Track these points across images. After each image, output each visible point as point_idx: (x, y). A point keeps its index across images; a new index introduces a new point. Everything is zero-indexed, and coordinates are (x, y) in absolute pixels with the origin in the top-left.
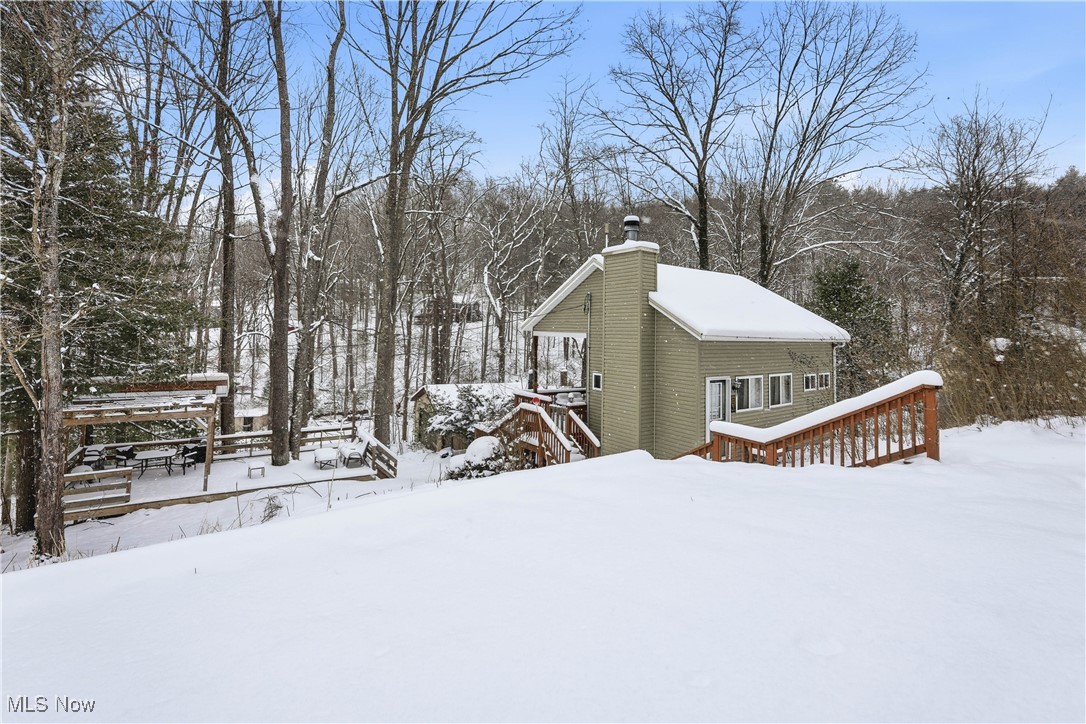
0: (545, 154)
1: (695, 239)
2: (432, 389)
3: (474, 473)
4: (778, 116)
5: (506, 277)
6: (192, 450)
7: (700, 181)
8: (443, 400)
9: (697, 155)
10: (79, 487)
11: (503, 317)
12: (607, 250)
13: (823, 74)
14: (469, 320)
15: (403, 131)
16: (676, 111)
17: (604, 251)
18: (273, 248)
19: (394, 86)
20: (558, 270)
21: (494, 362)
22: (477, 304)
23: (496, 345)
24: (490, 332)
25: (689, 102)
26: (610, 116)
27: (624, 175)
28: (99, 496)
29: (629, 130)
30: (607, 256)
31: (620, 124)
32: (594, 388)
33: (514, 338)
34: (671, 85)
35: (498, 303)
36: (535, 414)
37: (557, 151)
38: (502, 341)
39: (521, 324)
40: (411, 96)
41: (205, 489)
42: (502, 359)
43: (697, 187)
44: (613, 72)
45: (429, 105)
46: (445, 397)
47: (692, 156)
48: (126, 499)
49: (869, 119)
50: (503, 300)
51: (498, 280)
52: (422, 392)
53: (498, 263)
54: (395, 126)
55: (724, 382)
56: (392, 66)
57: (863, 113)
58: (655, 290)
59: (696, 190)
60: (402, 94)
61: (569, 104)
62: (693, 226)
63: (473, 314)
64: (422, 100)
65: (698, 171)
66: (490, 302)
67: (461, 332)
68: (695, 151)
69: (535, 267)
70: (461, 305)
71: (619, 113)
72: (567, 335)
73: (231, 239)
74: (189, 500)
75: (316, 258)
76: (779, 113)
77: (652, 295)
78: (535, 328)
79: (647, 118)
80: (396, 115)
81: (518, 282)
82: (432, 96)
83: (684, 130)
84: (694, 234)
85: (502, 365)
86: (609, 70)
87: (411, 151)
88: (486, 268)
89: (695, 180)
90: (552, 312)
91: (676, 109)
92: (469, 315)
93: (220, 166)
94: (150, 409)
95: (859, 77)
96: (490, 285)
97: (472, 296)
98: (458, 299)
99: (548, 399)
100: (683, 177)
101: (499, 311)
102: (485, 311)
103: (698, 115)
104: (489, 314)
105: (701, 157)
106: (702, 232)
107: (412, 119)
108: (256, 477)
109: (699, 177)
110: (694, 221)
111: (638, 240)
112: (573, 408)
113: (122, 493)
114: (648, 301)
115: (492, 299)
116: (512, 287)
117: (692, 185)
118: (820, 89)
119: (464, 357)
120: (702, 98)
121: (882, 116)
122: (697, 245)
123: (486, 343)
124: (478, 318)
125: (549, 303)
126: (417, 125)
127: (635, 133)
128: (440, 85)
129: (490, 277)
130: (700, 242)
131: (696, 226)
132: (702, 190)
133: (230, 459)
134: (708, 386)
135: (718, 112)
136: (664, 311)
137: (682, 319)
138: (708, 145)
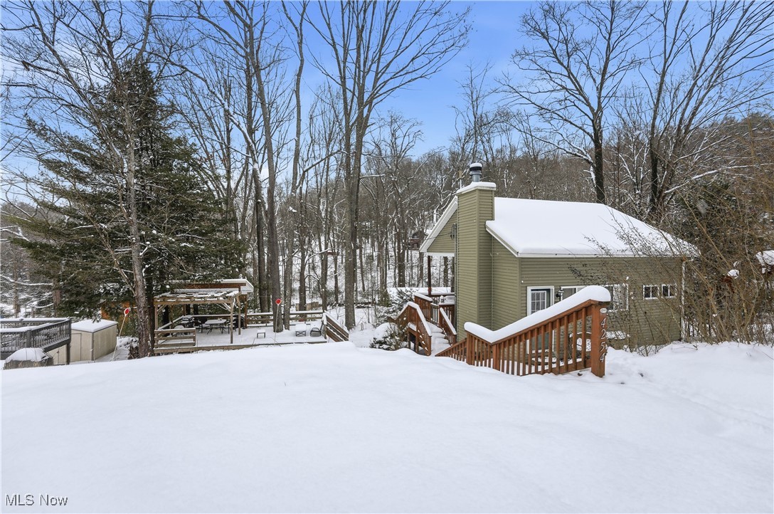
1: (593, 176)
3: (377, 346)
4: (665, 62)
7: (595, 129)
9: (592, 109)
10: (179, 336)
16: (571, 76)
17: (458, 191)
26: (517, 89)
28: (179, 342)
30: (459, 196)
31: (526, 95)
34: (565, 51)
36: (415, 310)
41: (232, 342)
43: (593, 134)
47: (586, 109)
48: (194, 344)
55: (548, 290)
58: (492, 219)
59: (592, 137)
62: (592, 169)
65: (593, 121)
72: (445, 255)
74: (223, 348)
75: (294, 211)
77: (489, 223)
78: (429, 250)
84: (592, 173)
89: (591, 130)
94: (201, 298)
106: (598, 171)
108: (261, 338)
109: (594, 126)
111: (480, 181)
112: (443, 306)
113: (191, 341)
114: (485, 228)
117: (588, 133)
122: (594, 182)
125: (433, 232)
130: (596, 179)
131: (594, 167)
132: (596, 136)
133: (254, 327)
134: (529, 293)
135: (611, 69)
136: (496, 235)
137: (506, 241)
138: (602, 99)
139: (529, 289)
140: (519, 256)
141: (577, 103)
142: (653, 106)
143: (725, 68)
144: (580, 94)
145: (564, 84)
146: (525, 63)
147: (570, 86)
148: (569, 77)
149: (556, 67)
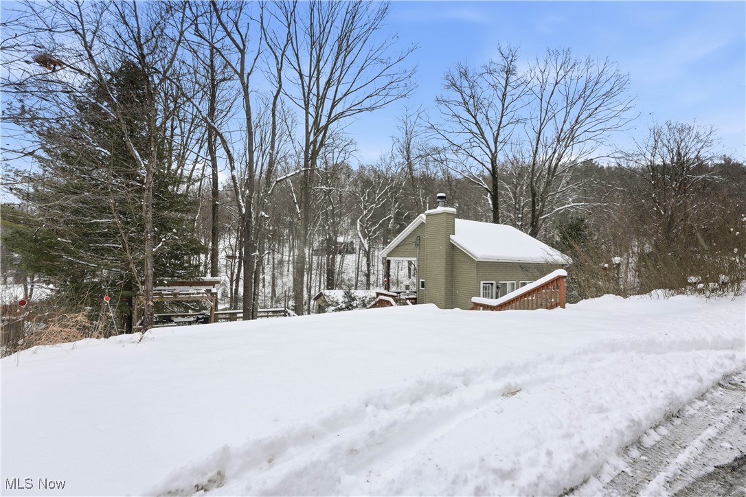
0: (395, 151)
1: (490, 202)
2: (327, 292)
4: (541, 126)
5: (371, 226)
6: (202, 319)
7: (493, 166)
8: (333, 298)
9: (491, 152)
11: (369, 249)
12: (427, 212)
13: (570, 99)
14: (347, 253)
15: (312, 142)
16: (477, 123)
17: (426, 212)
18: (244, 210)
19: (307, 116)
20: (402, 221)
21: (362, 278)
22: (352, 242)
23: (365, 268)
24: (360, 260)
25: (487, 117)
26: (436, 127)
27: (445, 163)
29: (447, 136)
30: (428, 215)
31: (442, 132)
32: (421, 288)
33: (376, 264)
34: (473, 105)
35: (366, 241)
37: (402, 149)
38: (368, 265)
39: (380, 253)
40: (316, 123)
42: (368, 276)
43: (491, 170)
44: (438, 100)
45: (326, 127)
46: (334, 296)
47: (487, 151)
49: (601, 126)
50: (369, 240)
51: (366, 227)
52: (321, 295)
53: (366, 217)
54: (307, 139)
55: (492, 284)
56: (305, 105)
57: (597, 122)
58: (454, 234)
59: (490, 172)
60: (311, 121)
61: (408, 122)
62: (489, 194)
63: (350, 249)
64: (323, 123)
65: (491, 160)
66: (361, 241)
67: (342, 260)
68: (489, 148)
69: (389, 219)
70: (342, 244)
71: (441, 125)
72: (406, 259)
73: (216, 205)
75: (266, 216)
76: (541, 124)
77: (452, 236)
78: (388, 255)
79: (459, 128)
80: (308, 134)
81: (378, 229)
82: (328, 121)
83: (481, 135)
84: (489, 199)
85: (368, 280)
86: (435, 99)
87: (315, 153)
88: (358, 220)
89: (490, 166)
90: (398, 246)
91: (477, 122)
92: (347, 250)
93: (210, 164)
94: (185, 294)
95: (594, 100)
96: (361, 232)
97: (349, 237)
98: (340, 239)
99: (395, 294)
100: (482, 164)
101: (366, 246)
102: (358, 247)
103: (492, 125)
104: (360, 249)
105: (493, 151)
106: (495, 198)
107: (316, 135)
109: (492, 164)
110: (489, 191)
111: (445, 207)
112: (409, 299)
114: (449, 239)
115: (362, 239)
116: (374, 232)
117: (488, 169)
118: (569, 108)
119: (344, 276)
120: (494, 114)
121: (609, 124)
122: (491, 206)
123: (358, 265)
124: (352, 251)
125: (395, 242)
126: (320, 138)
127: (452, 137)
128: (333, 115)
129: (361, 226)
130: (493, 204)
131: (491, 194)
132: (494, 172)
134: (482, 285)
135: (504, 123)
136: (458, 245)
137: (468, 250)
138: (498, 143)
139: (482, 282)
140: (478, 260)
141: (481, 145)
142: (532, 155)
143: (575, 136)
144: (483, 138)
145: (470, 128)
146: (442, 107)
147: (476, 130)
148: (476, 124)
149: (466, 115)
